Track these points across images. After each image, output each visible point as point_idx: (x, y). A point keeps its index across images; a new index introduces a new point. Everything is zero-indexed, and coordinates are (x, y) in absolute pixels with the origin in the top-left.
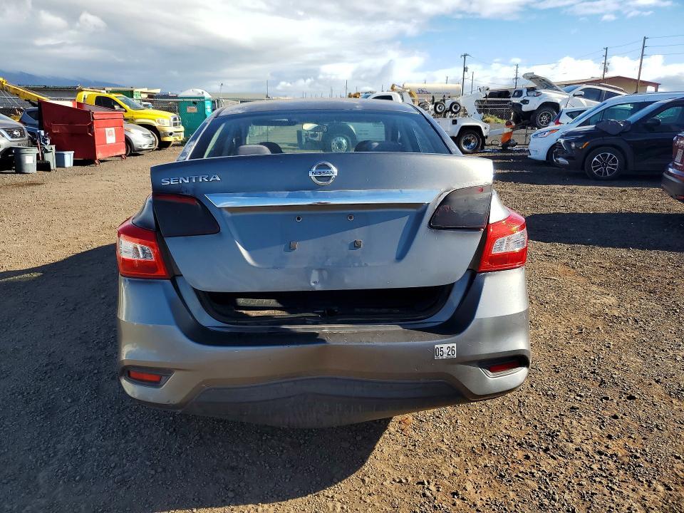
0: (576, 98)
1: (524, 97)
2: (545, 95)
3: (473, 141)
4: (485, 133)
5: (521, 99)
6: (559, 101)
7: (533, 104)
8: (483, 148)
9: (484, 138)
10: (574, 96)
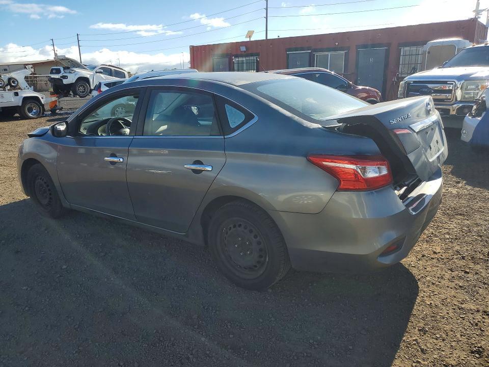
0: (98, 74)
1: (63, 73)
2: (78, 72)
3: (34, 108)
4: (43, 101)
5: (61, 75)
6: (88, 76)
7: (71, 79)
8: (43, 113)
9: (43, 105)
10: (96, 72)
